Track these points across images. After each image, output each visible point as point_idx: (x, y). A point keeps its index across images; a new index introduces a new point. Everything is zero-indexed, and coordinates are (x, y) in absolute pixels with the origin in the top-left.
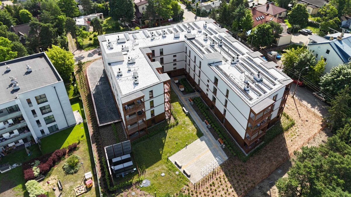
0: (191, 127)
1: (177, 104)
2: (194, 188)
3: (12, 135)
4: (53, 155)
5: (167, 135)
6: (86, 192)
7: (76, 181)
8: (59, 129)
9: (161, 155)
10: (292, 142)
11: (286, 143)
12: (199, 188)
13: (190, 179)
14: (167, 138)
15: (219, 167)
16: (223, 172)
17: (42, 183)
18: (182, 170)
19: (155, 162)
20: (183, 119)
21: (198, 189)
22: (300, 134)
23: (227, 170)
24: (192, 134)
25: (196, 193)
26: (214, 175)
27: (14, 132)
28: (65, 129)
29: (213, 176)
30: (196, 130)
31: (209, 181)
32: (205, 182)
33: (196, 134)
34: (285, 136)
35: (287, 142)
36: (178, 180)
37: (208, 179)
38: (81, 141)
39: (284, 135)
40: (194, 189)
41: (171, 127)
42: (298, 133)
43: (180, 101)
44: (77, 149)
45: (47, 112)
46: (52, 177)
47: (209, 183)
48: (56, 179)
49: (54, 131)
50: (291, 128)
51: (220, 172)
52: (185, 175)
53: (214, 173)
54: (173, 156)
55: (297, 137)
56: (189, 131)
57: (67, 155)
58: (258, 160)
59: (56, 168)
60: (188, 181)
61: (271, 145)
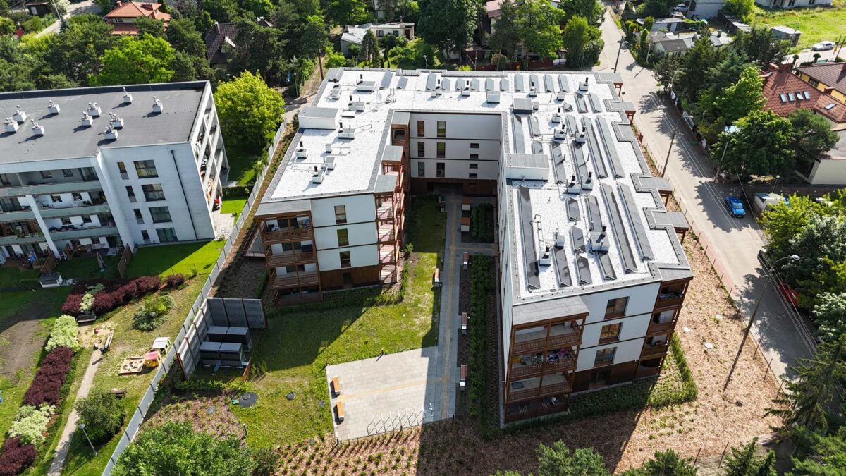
0: (423, 318)
1: (432, 257)
2: (333, 450)
3: (88, 225)
4: (133, 283)
5: (361, 318)
6: (138, 374)
7: (139, 346)
8: (179, 239)
9: (316, 355)
10: (650, 441)
11: (629, 437)
12: (342, 455)
13: (337, 428)
14: (355, 323)
15: (420, 427)
16: (419, 442)
17: (85, 328)
18: (333, 402)
19: (294, 365)
20: (419, 295)
21: (338, 456)
22: (690, 430)
23: (431, 442)
24: (415, 333)
25: (329, 461)
26: (393, 440)
27: (92, 219)
28: (189, 242)
29: (389, 441)
30: (430, 327)
31: (374, 450)
32: (363, 447)
33: (422, 336)
34: (641, 419)
35: (633, 436)
36: (312, 419)
37: (375, 444)
38: (200, 274)
39: (639, 416)
40: (331, 451)
41: (381, 304)
42: (686, 426)
43: (444, 253)
44: (181, 287)
45: (157, 198)
46: (108, 324)
47: (370, 452)
48: (111, 330)
49: (168, 241)
50: (676, 407)
51: (411, 440)
52: (333, 415)
53: (398, 437)
54: (339, 366)
55: (675, 434)
56: (413, 325)
57: (159, 291)
58: (523, 449)
59: (125, 309)
60: (331, 430)
61: (585, 426)
